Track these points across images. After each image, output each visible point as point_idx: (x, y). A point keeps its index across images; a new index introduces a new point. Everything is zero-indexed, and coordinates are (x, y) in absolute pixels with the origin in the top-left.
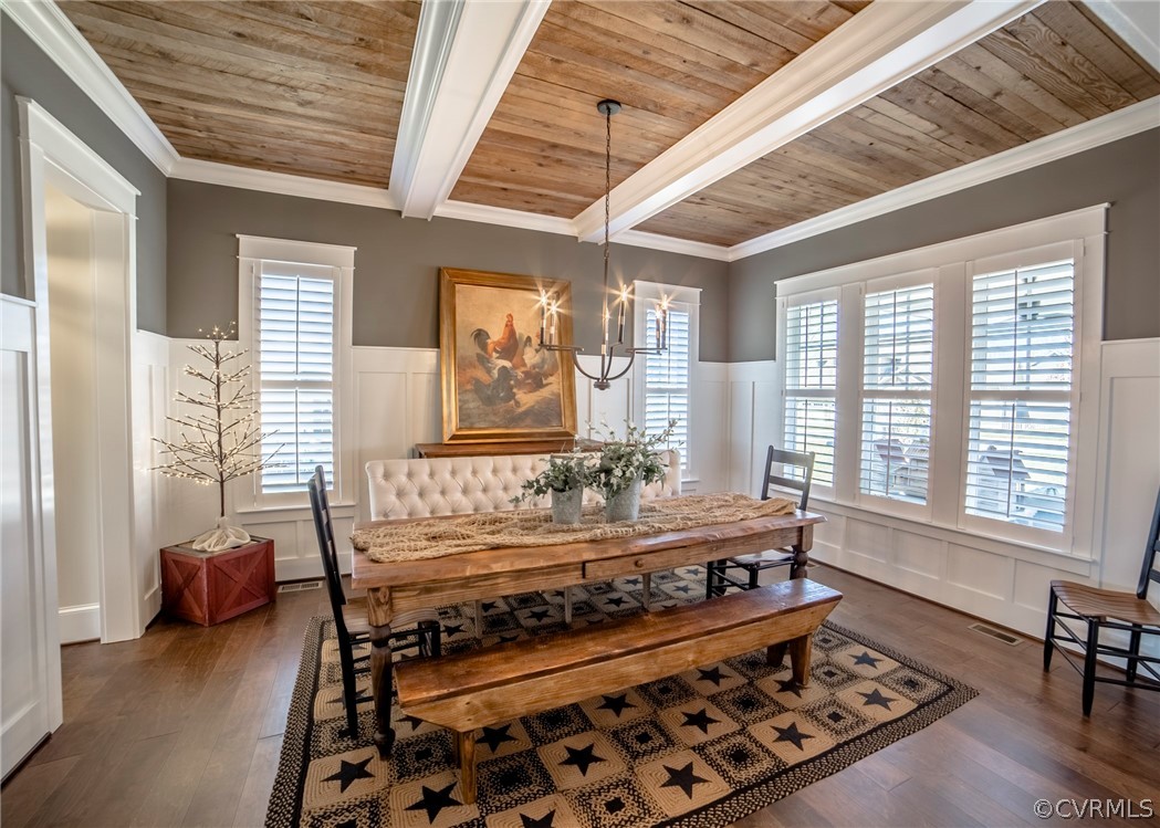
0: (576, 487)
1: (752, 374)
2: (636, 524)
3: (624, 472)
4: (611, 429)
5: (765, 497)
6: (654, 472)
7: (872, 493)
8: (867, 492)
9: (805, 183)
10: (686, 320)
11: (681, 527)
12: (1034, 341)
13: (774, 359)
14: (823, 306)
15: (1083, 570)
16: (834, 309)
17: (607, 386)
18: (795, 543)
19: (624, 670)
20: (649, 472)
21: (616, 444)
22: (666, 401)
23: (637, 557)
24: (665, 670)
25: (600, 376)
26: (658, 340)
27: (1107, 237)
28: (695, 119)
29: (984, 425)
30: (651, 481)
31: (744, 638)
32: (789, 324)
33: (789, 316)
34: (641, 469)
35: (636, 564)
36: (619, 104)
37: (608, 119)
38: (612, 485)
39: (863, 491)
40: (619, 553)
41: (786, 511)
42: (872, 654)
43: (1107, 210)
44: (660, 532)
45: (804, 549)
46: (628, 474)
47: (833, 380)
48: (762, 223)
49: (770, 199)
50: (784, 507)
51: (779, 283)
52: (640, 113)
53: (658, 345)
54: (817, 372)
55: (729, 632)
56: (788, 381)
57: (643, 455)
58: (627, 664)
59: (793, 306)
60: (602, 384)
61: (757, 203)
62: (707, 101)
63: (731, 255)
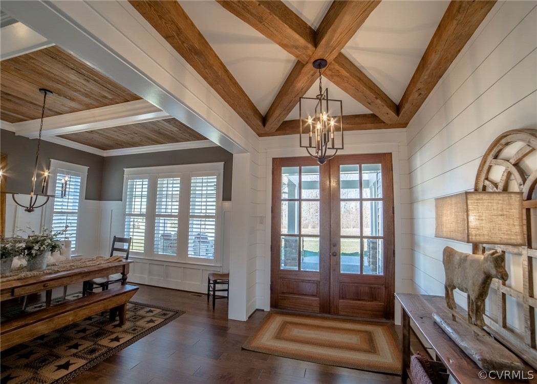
0: (10, 256)
1: (111, 206)
2: (45, 270)
3: (40, 248)
4: (33, 230)
5: (111, 256)
6: (56, 247)
7: (160, 253)
8: (157, 253)
9: (136, 135)
10: (79, 181)
11: (69, 269)
12: (208, 200)
13: (122, 200)
14: (143, 181)
15: (218, 269)
16: (147, 183)
17: (33, 211)
18: (122, 271)
19: (35, 329)
20: (53, 248)
21: (36, 236)
22: (65, 218)
23: (45, 283)
24: (58, 326)
25: (29, 206)
26: (62, 192)
27: (224, 172)
28: (88, 107)
29: (195, 226)
30: (54, 251)
31: (96, 308)
32: (129, 187)
33: (129, 183)
34: (49, 247)
35: (44, 286)
36: (52, 92)
37: (45, 97)
38: (32, 254)
39: (155, 253)
40: (35, 281)
41: (119, 260)
42: (152, 309)
43: (224, 164)
44: (58, 272)
45: (125, 274)
46: (42, 248)
47: (145, 210)
48: (120, 145)
49: (122, 138)
50: (118, 259)
51: (125, 169)
52: (62, 98)
53: (62, 195)
54: (139, 207)
55: (90, 306)
56: (127, 210)
57: (51, 240)
58: (37, 326)
59: (130, 179)
60: (30, 210)
61: (117, 138)
62: (94, 103)
63: (105, 154)
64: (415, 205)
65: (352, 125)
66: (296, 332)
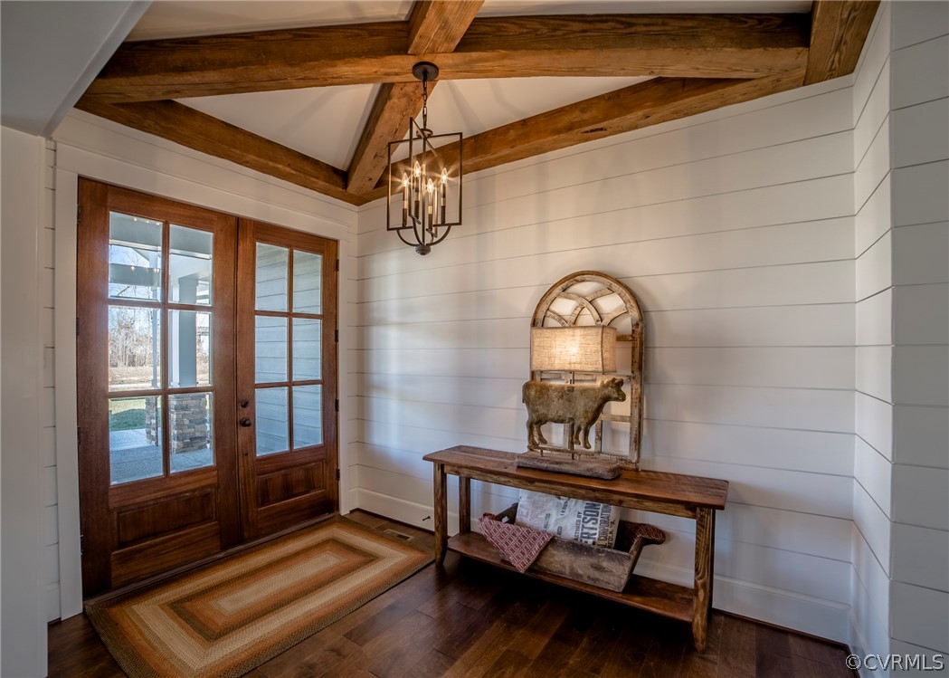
64: (375, 332)
65: (296, 170)
66: (229, 605)
